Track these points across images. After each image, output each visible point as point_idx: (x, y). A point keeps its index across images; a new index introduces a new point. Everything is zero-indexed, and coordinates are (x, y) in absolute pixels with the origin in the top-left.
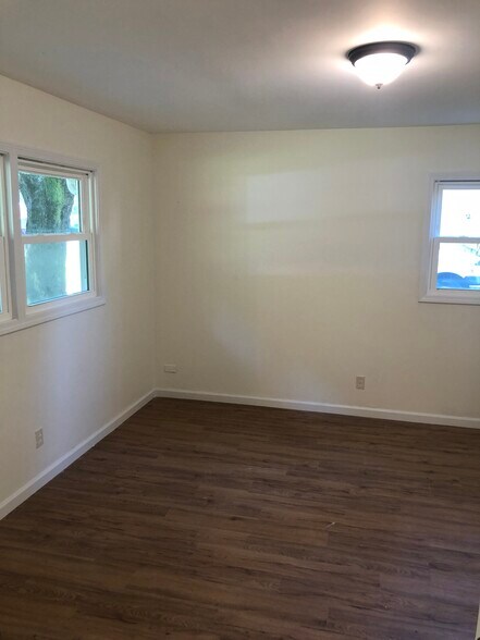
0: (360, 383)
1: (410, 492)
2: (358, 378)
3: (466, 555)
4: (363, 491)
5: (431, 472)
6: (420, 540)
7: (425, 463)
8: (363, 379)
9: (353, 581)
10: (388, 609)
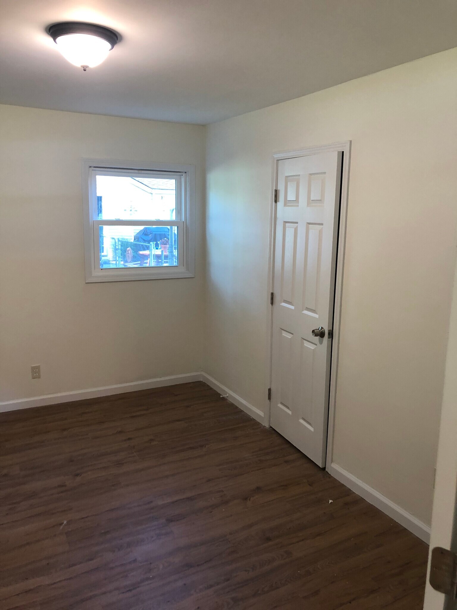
0: (36, 372)
1: (119, 464)
2: (33, 368)
3: (189, 499)
4: (78, 479)
5: (129, 439)
6: (149, 503)
7: (120, 432)
8: (38, 368)
9: (112, 568)
10: (153, 578)
